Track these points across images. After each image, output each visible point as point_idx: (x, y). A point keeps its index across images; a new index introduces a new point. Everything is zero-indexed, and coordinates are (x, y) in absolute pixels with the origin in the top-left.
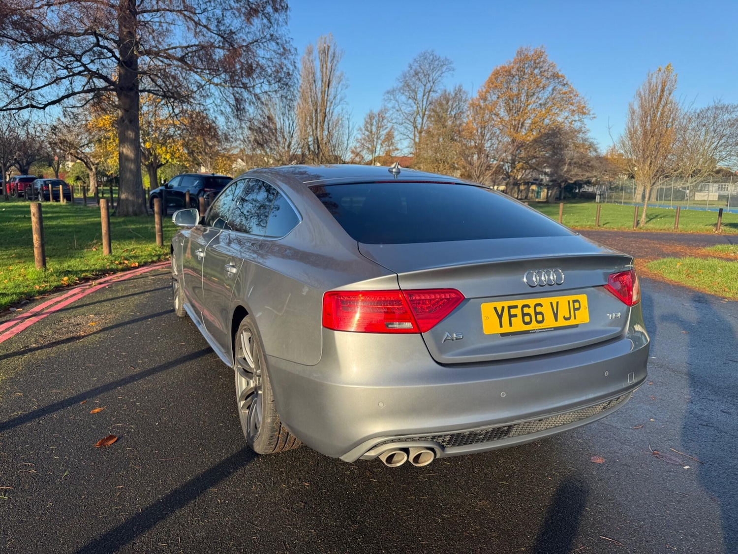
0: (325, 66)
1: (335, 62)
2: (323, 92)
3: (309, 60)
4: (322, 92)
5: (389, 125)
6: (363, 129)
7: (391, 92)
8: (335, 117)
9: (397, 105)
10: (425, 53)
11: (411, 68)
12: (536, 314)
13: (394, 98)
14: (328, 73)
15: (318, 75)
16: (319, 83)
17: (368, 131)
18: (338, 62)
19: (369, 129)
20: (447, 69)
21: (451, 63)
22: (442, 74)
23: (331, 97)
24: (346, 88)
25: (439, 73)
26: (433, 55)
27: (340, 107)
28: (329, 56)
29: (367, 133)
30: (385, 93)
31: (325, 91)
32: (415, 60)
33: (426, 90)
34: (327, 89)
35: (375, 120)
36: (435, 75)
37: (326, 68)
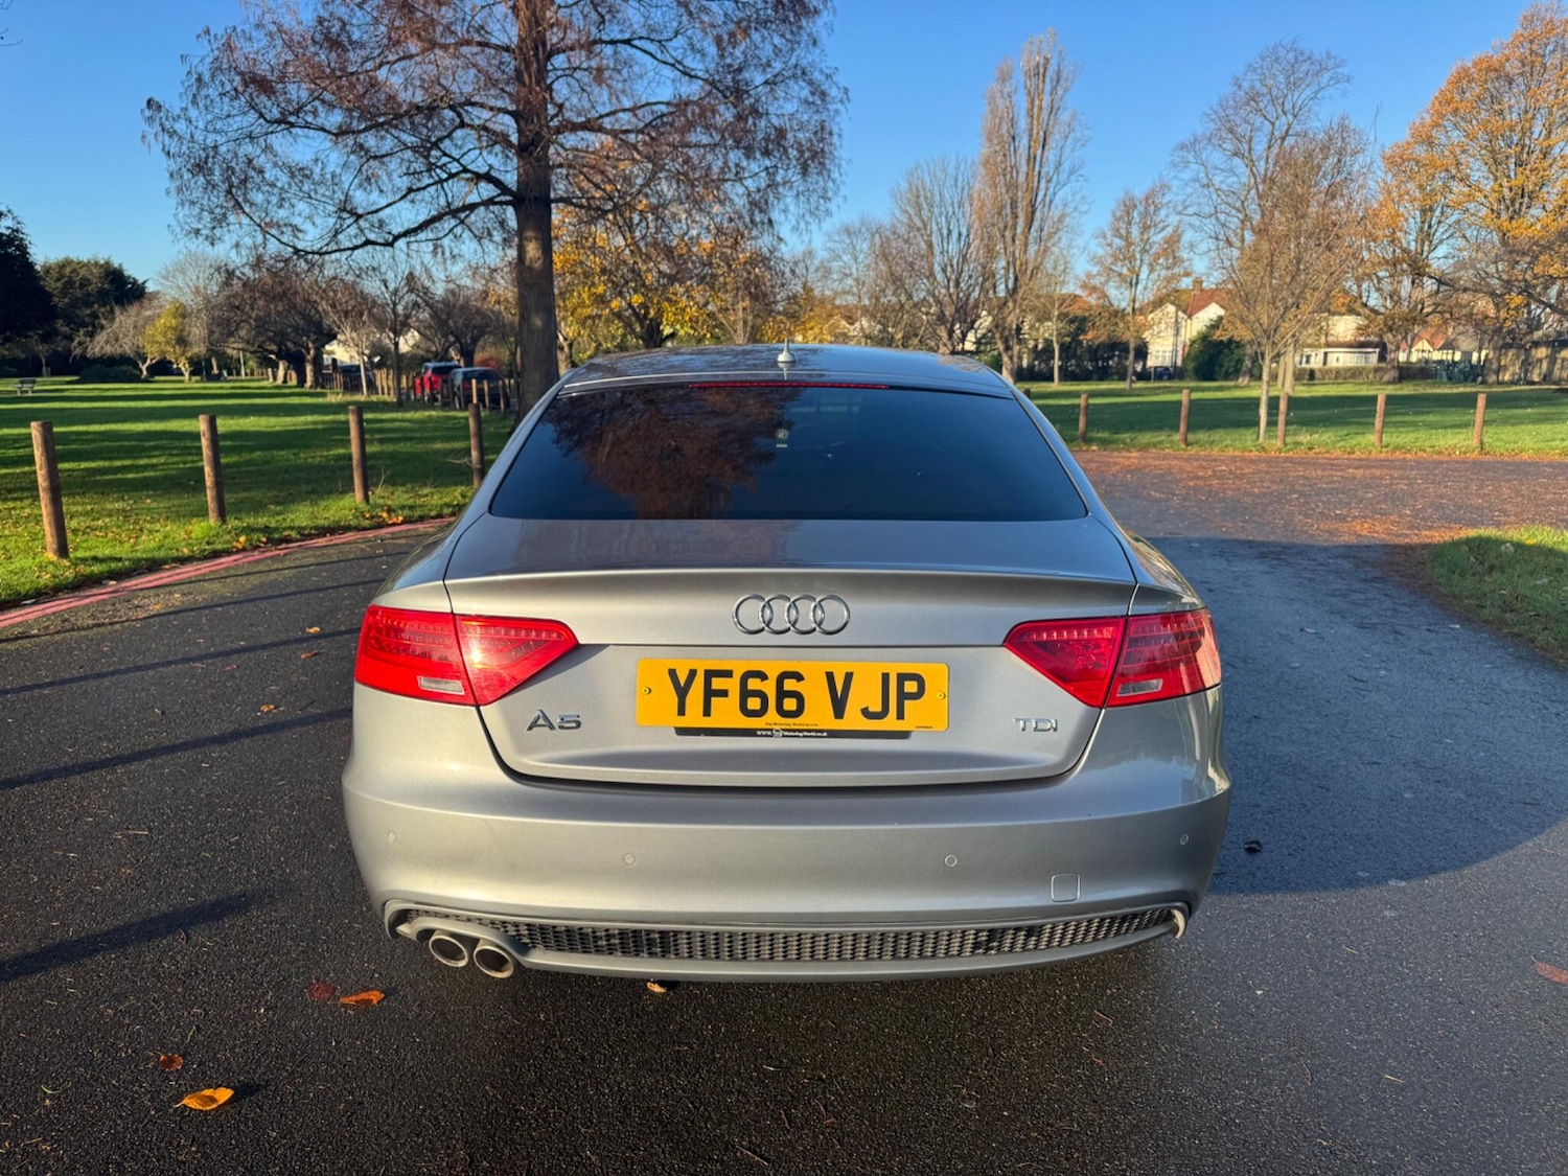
0: (1037, 102)
1: (1060, 92)
2: (1031, 159)
3: (1001, 92)
4: (1029, 160)
5: (1174, 220)
6: (1109, 233)
7: (1190, 146)
8: (1055, 213)
9: (1202, 175)
10: (1275, 48)
11: (1240, 86)
12: (782, 694)
13: (1197, 156)
14: (1044, 115)
15: (1023, 123)
16: (1023, 143)
17: (1121, 237)
18: (1066, 91)
19: (1123, 232)
20: (1331, 78)
21: (1342, 63)
22: (1316, 92)
23: (1048, 169)
24: (1083, 145)
25: (1314, 88)
26: (1296, 50)
27: (1066, 189)
28: (1048, 79)
29: (1118, 242)
30: (1175, 150)
31: (1035, 157)
32: (1250, 65)
33: (1277, 133)
34: (1039, 152)
35: (1137, 214)
36: (1302, 95)
37: (1040, 108)
